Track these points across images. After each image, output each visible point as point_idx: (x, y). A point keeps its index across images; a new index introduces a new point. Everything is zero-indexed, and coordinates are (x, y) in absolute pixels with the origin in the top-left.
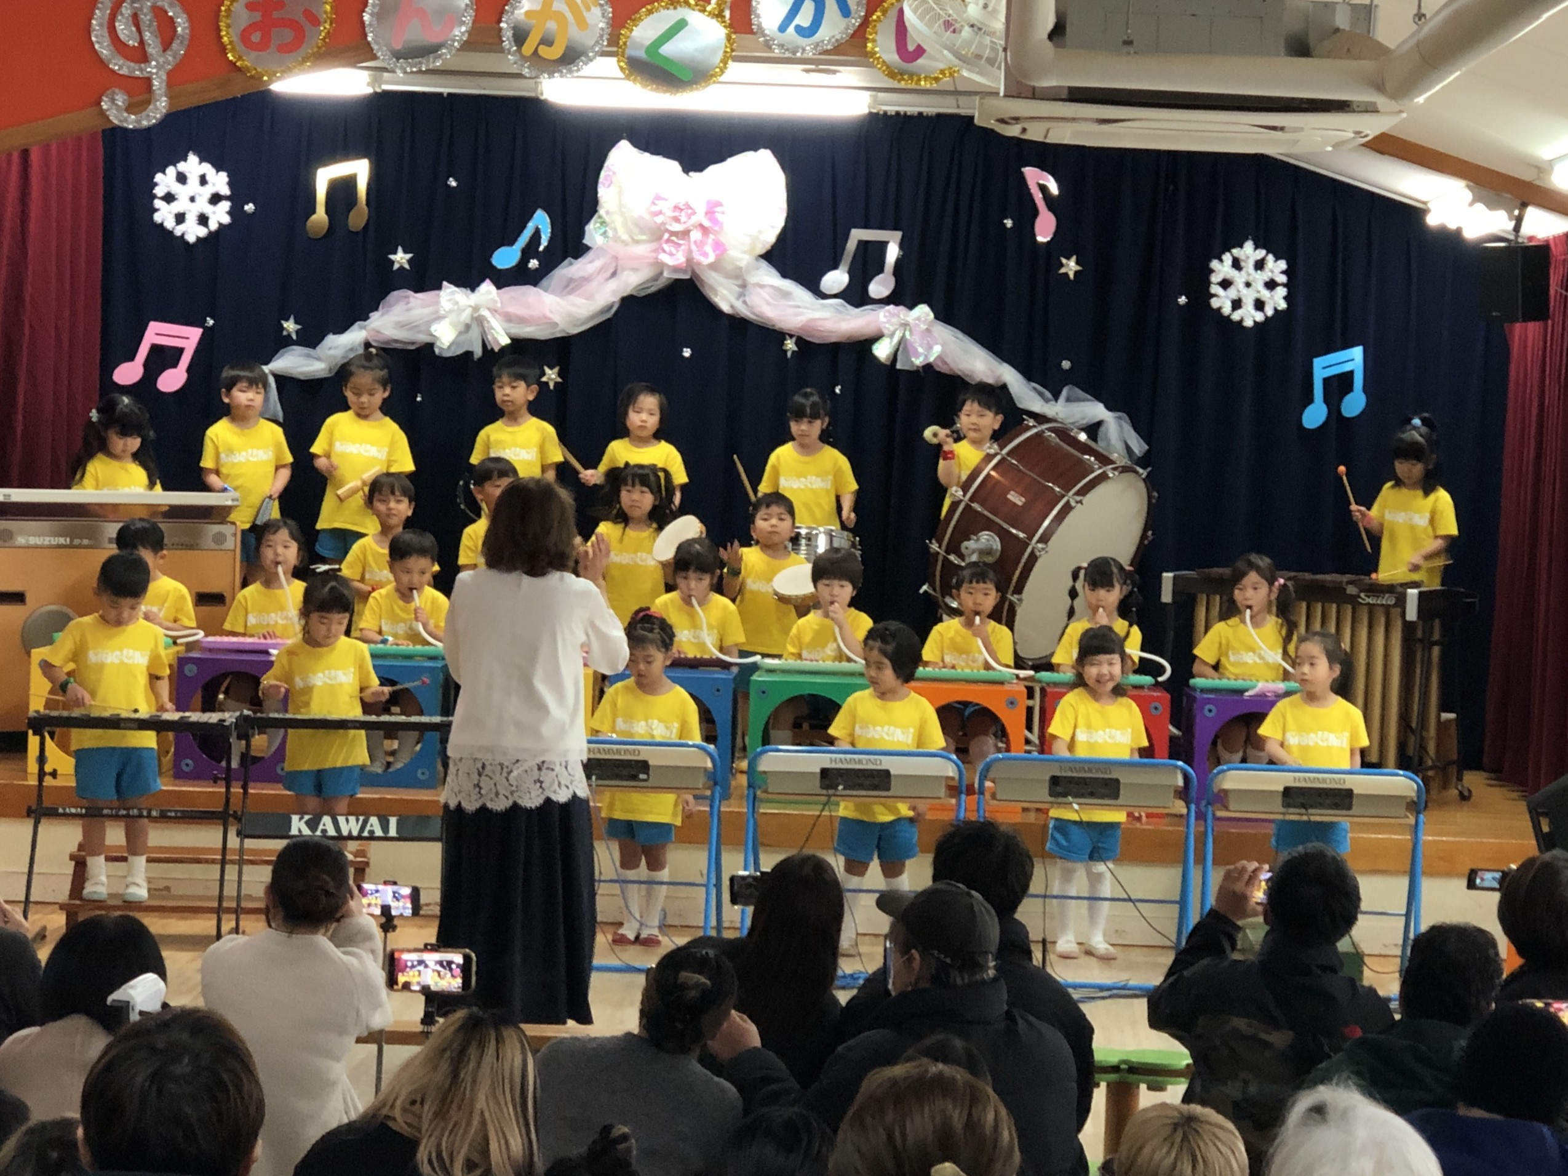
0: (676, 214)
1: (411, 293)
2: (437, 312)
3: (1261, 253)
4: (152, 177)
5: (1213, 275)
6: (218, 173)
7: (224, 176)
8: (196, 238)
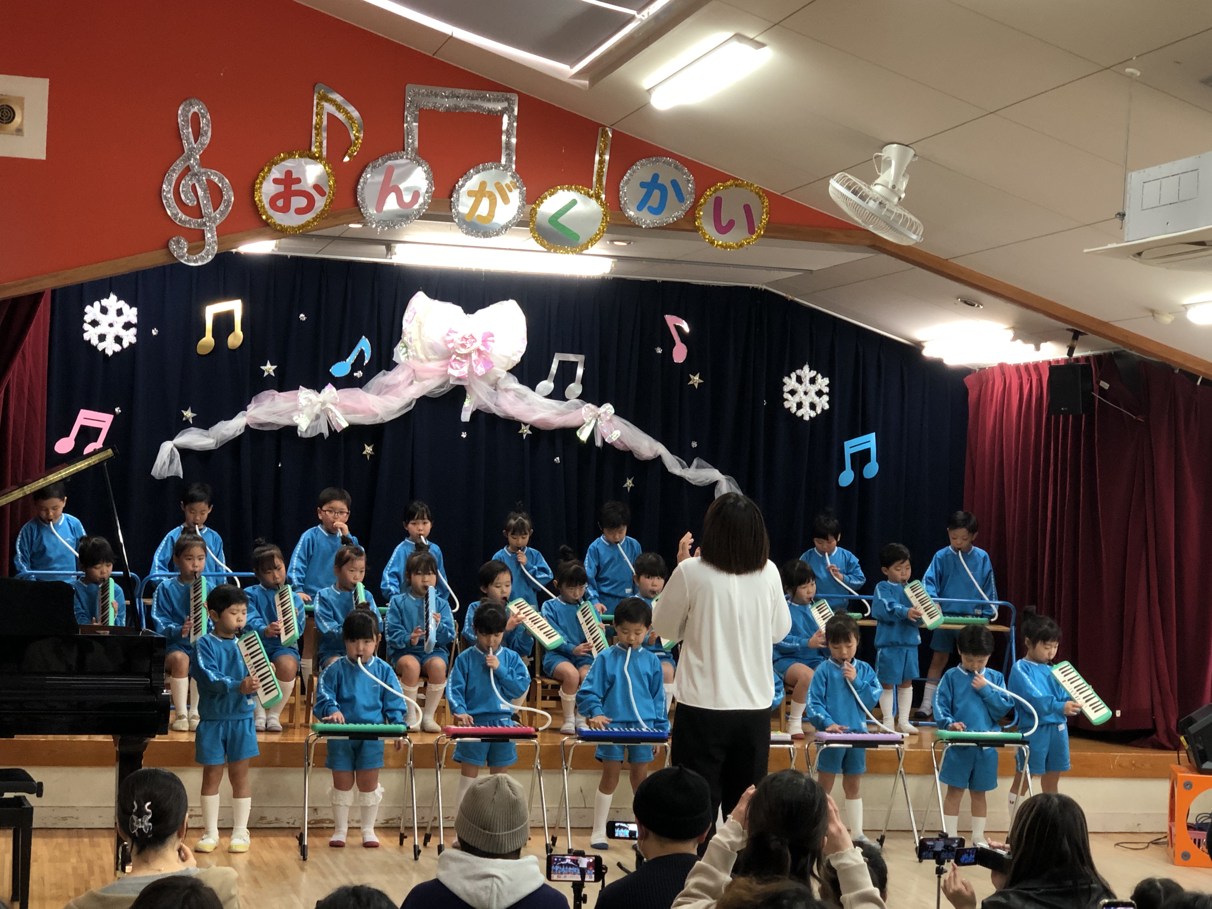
0: (463, 342)
1: (276, 392)
2: (297, 405)
3: (813, 373)
4: (84, 308)
5: (785, 386)
6: (131, 308)
7: (134, 310)
8: (114, 352)
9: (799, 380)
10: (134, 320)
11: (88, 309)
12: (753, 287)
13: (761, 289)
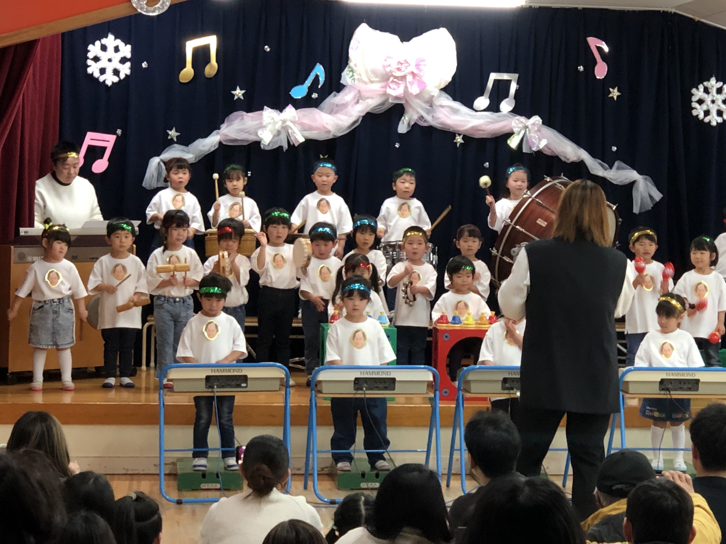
0: (399, 66)
1: (244, 113)
2: (261, 123)
3: (720, 84)
4: (87, 47)
5: (693, 97)
6: (126, 45)
7: (129, 47)
8: (113, 83)
9: (706, 91)
10: (129, 56)
11: (90, 47)
12: (663, 11)
13: (671, 12)
